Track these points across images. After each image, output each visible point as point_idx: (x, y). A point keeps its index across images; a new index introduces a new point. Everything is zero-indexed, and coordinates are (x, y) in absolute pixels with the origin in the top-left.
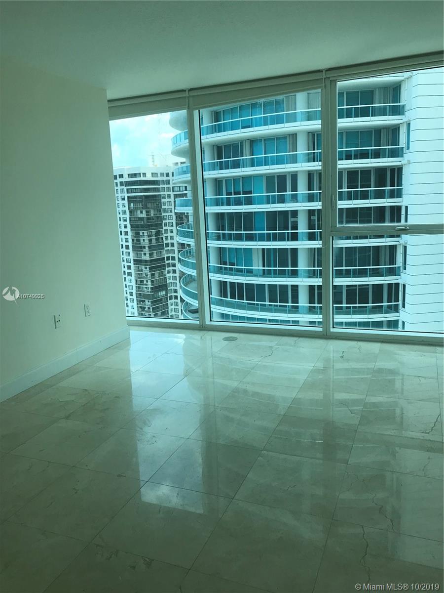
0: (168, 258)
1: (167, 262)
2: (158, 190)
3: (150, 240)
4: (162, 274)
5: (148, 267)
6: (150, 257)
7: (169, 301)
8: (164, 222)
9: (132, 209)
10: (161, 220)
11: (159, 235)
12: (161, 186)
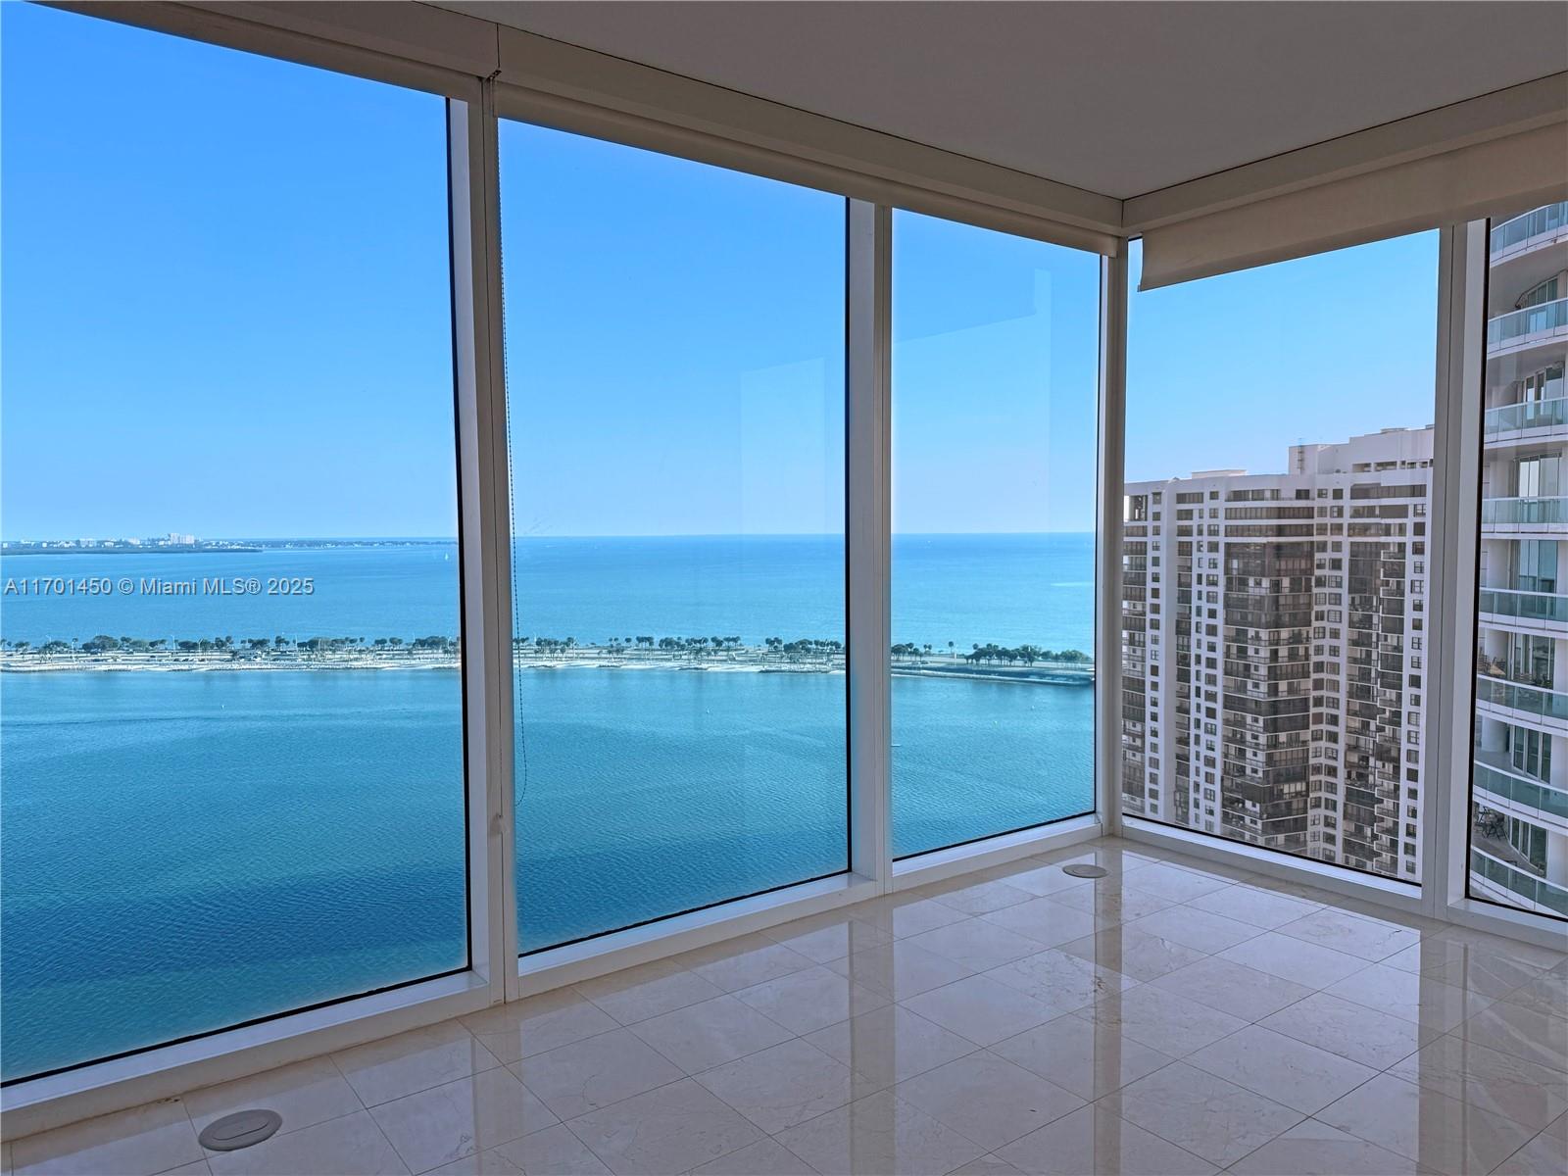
0: (1318, 702)
1: (1313, 710)
2: (1308, 530)
3: (1275, 654)
4: (1295, 742)
5: (1261, 719)
6: (1269, 696)
7: (1311, 813)
8: (1316, 608)
9: (1235, 572)
10: (1309, 605)
11: (1301, 642)
12: (1316, 521)
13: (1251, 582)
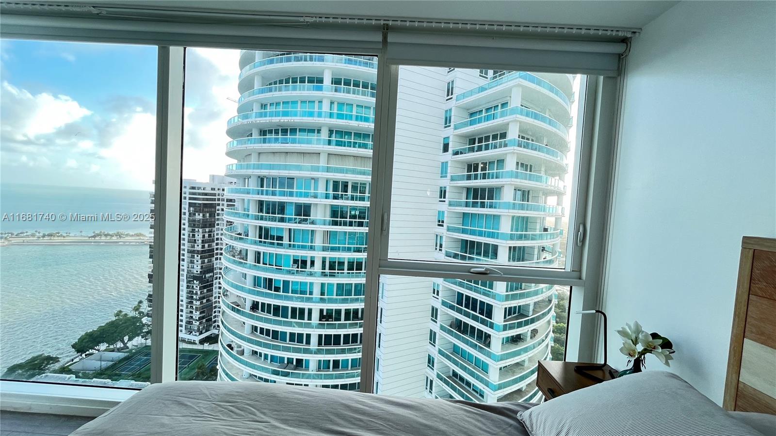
0: (217, 249)
1: (215, 252)
2: (214, 200)
3: (204, 236)
4: (210, 261)
5: (199, 255)
6: (202, 248)
7: (214, 281)
8: (217, 222)
9: (191, 211)
10: (215, 222)
11: (211, 232)
12: (217, 197)
13: (197, 214)
